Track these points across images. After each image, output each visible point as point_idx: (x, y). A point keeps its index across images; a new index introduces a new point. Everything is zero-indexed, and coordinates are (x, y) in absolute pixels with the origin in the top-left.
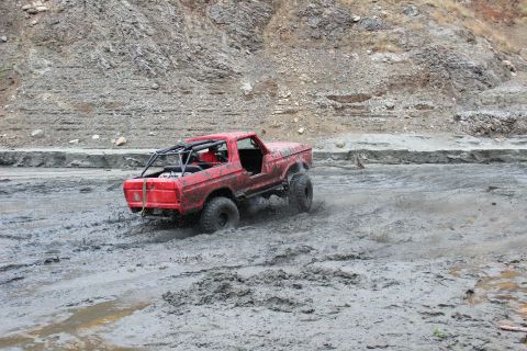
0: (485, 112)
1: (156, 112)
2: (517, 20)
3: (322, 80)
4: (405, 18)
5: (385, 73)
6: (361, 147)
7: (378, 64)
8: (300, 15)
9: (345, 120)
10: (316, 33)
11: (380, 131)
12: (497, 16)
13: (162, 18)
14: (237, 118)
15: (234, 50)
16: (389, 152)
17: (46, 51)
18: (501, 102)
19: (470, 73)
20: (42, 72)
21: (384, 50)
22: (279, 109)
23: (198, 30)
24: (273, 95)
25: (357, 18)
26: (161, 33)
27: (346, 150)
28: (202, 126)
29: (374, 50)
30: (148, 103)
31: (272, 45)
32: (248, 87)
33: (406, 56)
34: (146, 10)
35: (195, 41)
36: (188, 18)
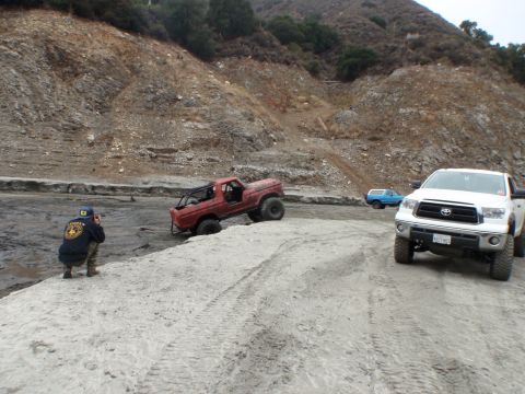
0: (250, 166)
1: (20, 150)
2: (288, 110)
3: (147, 137)
4: (212, 101)
5: (191, 135)
6: (161, 185)
7: (187, 129)
8: (141, 92)
9: (155, 165)
10: (150, 105)
11: (178, 174)
12: (276, 106)
13: (39, 85)
14: (78, 159)
15: (88, 111)
16: (178, 190)
18: (262, 161)
19: (245, 140)
21: (193, 120)
22: (110, 154)
24: (109, 145)
25: (180, 97)
26: (36, 94)
27: (148, 186)
28: (50, 163)
29: (188, 120)
30: (15, 144)
31: (117, 110)
32: (92, 137)
33: (207, 125)
34: (28, 78)
35: (60, 103)
36: (59, 86)
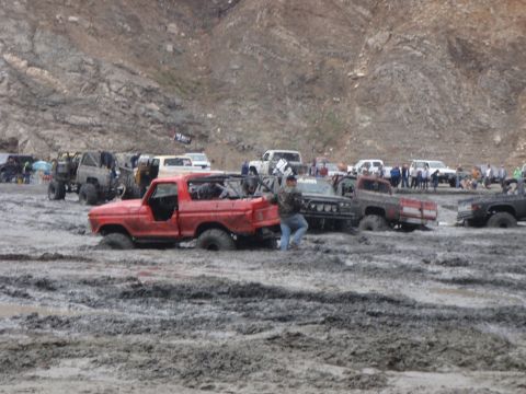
17: (366, 109)
20: (365, 125)
23: (471, 96)
